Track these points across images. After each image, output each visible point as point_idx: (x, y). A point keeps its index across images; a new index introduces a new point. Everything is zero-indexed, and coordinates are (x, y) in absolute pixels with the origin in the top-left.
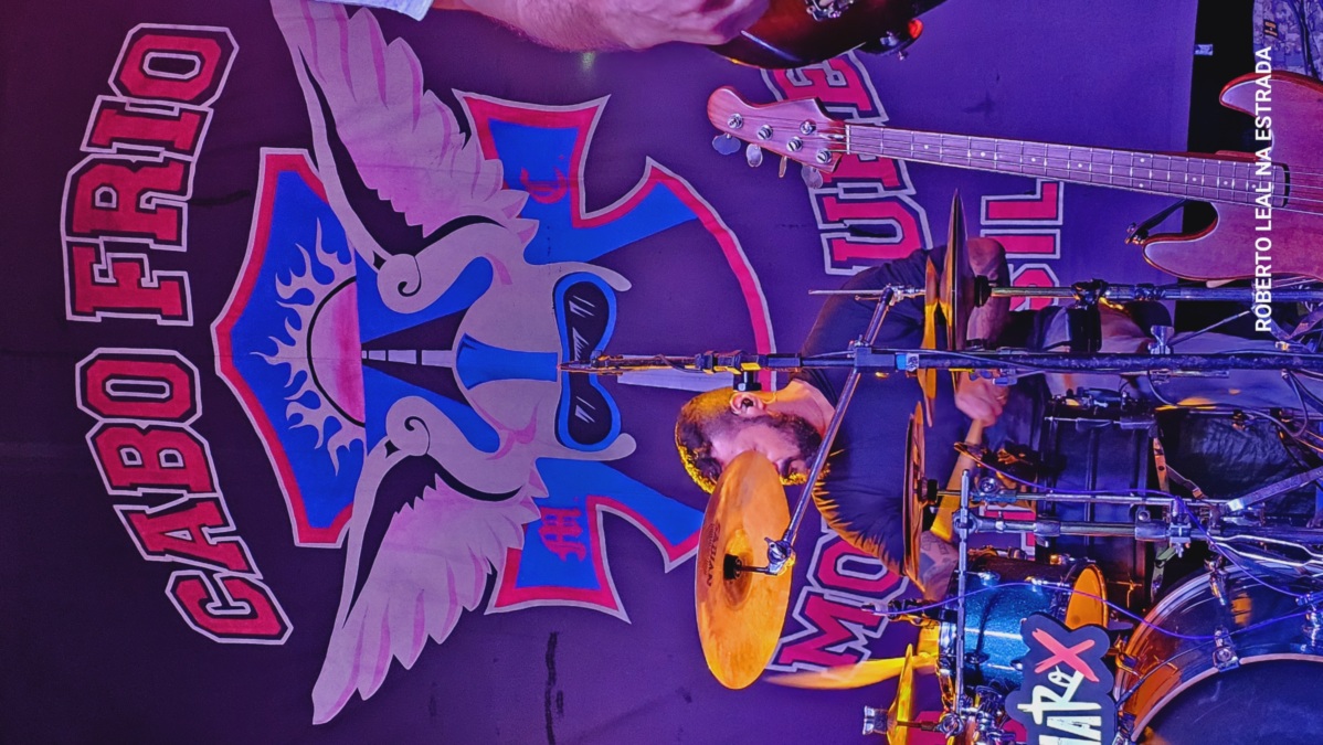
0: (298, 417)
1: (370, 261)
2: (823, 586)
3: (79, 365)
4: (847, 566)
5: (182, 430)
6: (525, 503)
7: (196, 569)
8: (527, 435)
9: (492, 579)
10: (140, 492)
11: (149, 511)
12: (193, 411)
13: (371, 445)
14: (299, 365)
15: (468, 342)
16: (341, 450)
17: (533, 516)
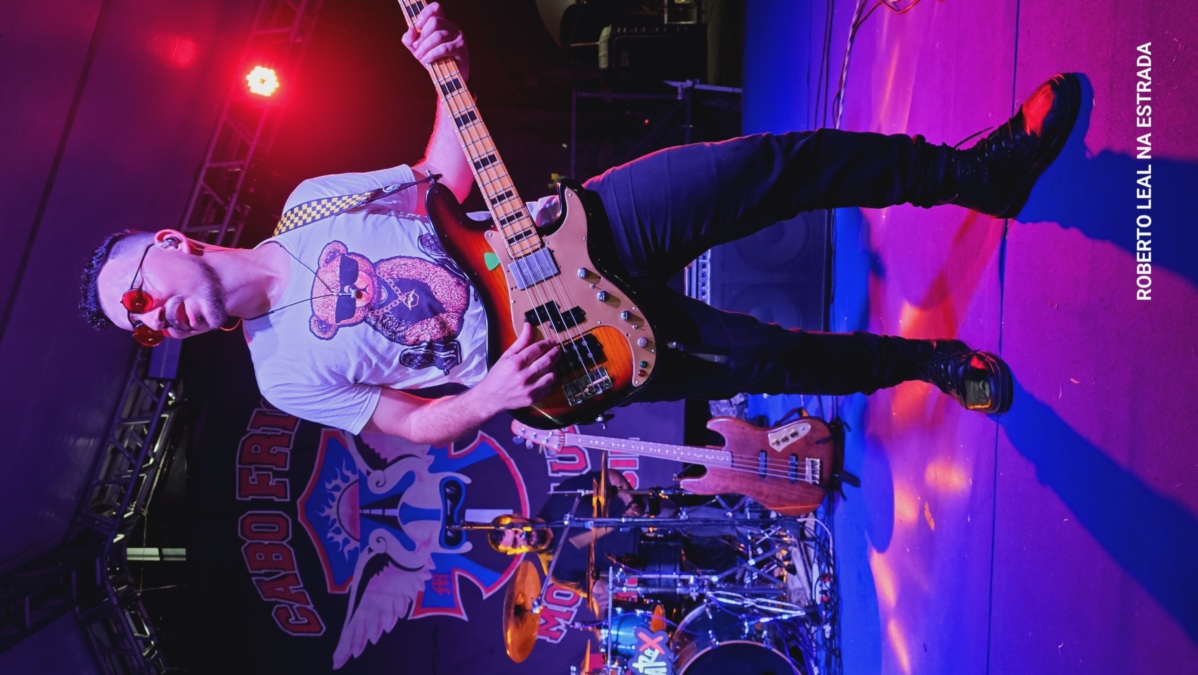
0: (332, 538)
1: (365, 473)
2: (548, 602)
3: (241, 518)
4: (558, 594)
5: (282, 545)
6: (426, 572)
7: (284, 603)
8: (427, 543)
9: (411, 605)
10: (263, 572)
11: (267, 579)
12: (287, 536)
13: (362, 549)
14: (334, 516)
15: (404, 505)
16: (349, 552)
17: (429, 577)
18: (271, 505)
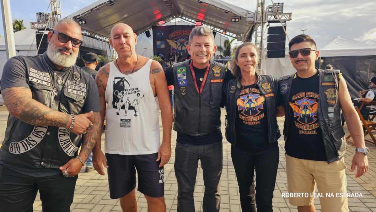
5: (179, 34)
6: (176, 48)
7: (173, 34)
9: (172, 47)
18: (183, 33)
